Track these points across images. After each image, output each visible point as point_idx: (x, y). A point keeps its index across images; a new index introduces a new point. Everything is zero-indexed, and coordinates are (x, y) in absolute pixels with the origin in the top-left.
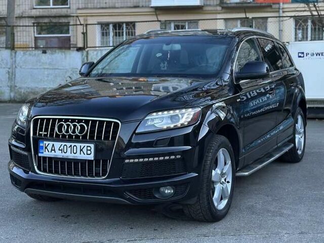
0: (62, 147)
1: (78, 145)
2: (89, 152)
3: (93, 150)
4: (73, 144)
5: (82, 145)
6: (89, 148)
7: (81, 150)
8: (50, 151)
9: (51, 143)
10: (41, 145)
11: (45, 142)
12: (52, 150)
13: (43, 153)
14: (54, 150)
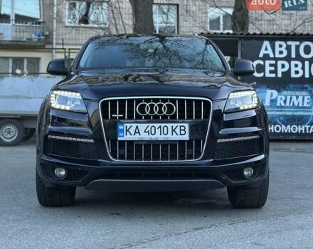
0: (149, 129)
1: (169, 125)
2: (183, 132)
3: (187, 130)
4: (163, 125)
5: (175, 125)
6: (182, 128)
7: (173, 131)
8: (133, 133)
9: (134, 125)
10: (121, 127)
11: (125, 125)
12: (135, 132)
13: (123, 136)
14: (139, 132)
